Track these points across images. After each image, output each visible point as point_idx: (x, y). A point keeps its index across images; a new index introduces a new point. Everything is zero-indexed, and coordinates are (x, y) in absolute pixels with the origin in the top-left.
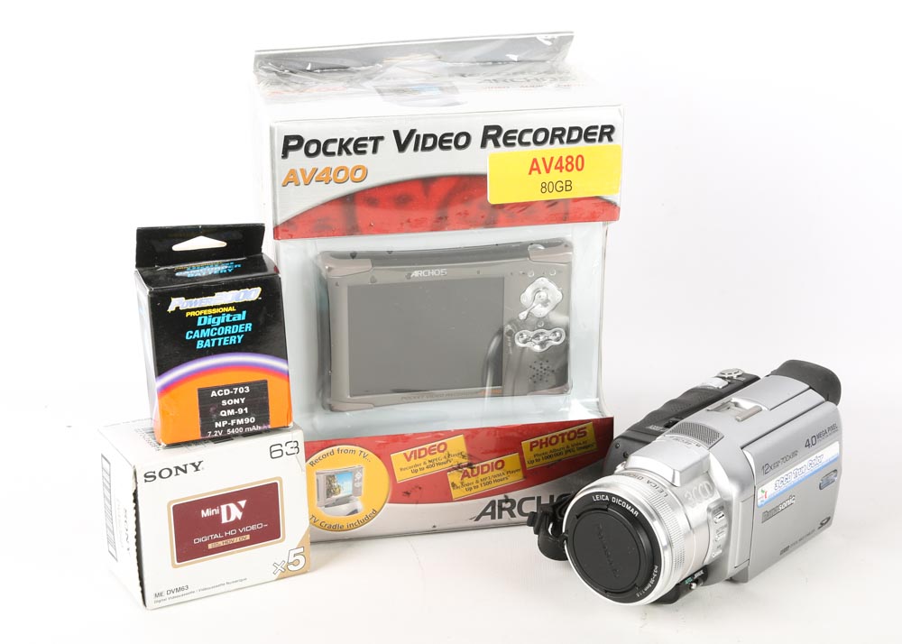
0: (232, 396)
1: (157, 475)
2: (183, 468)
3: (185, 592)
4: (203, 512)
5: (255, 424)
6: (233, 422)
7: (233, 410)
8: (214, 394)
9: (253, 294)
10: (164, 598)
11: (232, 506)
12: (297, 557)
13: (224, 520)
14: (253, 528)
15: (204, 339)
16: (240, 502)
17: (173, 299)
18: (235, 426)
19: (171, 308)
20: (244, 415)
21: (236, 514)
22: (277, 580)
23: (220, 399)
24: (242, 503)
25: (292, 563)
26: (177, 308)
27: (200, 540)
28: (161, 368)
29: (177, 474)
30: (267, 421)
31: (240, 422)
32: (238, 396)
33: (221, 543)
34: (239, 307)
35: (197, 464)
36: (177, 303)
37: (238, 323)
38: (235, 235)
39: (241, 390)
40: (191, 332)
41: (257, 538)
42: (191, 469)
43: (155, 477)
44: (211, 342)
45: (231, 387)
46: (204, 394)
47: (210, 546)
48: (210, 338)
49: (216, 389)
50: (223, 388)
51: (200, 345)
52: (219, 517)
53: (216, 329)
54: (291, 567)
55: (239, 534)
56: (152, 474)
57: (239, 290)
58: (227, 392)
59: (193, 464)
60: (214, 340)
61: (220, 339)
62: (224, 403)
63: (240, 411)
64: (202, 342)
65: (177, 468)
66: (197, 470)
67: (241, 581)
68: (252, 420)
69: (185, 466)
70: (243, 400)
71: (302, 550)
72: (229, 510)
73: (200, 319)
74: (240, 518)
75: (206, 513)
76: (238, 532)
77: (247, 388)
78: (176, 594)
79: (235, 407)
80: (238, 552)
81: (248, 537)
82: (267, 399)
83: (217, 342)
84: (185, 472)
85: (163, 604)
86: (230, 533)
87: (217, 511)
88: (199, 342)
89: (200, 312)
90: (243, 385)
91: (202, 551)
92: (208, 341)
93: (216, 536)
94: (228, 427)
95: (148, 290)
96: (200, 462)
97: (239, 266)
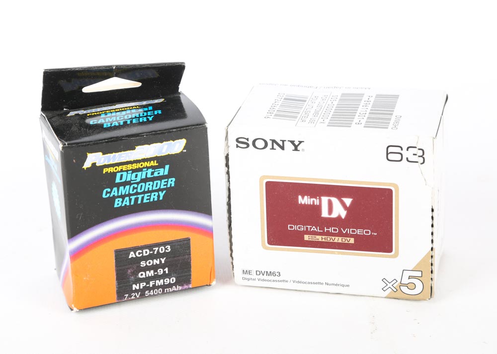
0: (151, 257)
1: (250, 143)
2: (281, 143)
3: (276, 278)
4: (300, 197)
5: (175, 284)
6: (151, 284)
7: (152, 272)
8: (132, 255)
9: (177, 146)
10: (253, 277)
11: (335, 201)
12: (412, 280)
13: (325, 214)
14: (359, 232)
15: (123, 197)
16: (344, 199)
17: (89, 155)
18: (154, 287)
19: (87, 165)
20: (164, 276)
21: (339, 211)
22: (385, 297)
23: (138, 260)
24: (348, 201)
25: (406, 285)
26: (94, 164)
27: (295, 228)
28: (74, 230)
29: (273, 148)
30: (188, 281)
31: (159, 283)
32: (159, 256)
33: (319, 238)
34: (162, 161)
35: (297, 143)
36: (94, 159)
37: (160, 178)
38: (151, 75)
39: (162, 250)
40: (109, 190)
41: (362, 245)
42: (288, 145)
43: (248, 146)
44: (130, 200)
45: (150, 247)
46: (121, 256)
47: (306, 237)
48: (130, 195)
49: (135, 249)
50: (142, 248)
51: (118, 203)
52: (318, 208)
53: (136, 186)
54: (404, 289)
55: (340, 234)
56: (245, 141)
57: (162, 142)
58: (146, 252)
59: (292, 142)
60: (133, 198)
61: (140, 197)
62: (143, 264)
63: (160, 272)
64: (121, 200)
65: (274, 141)
66: (296, 149)
67: (343, 286)
68: (173, 280)
69: (283, 141)
70: (163, 261)
71: (419, 274)
72: (330, 204)
73: (118, 175)
74: (343, 216)
75: (304, 200)
76: (340, 230)
77: (169, 247)
78: (265, 277)
79: (155, 268)
80: (339, 253)
81: (352, 241)
82: (189, 258)
83: (137, 199)
84: (282, 148)
85: (251, 283)
86: (331, 230)
87: (317, 202)
88: (117, 200)
89: (119, 168)
90: (164, 244)
91: (296, 240)
92: (127, 199)
93: (314, 229)
94: (145, 288)
95: (61, 146)
96: (300, 142)
97: (160, 112)
